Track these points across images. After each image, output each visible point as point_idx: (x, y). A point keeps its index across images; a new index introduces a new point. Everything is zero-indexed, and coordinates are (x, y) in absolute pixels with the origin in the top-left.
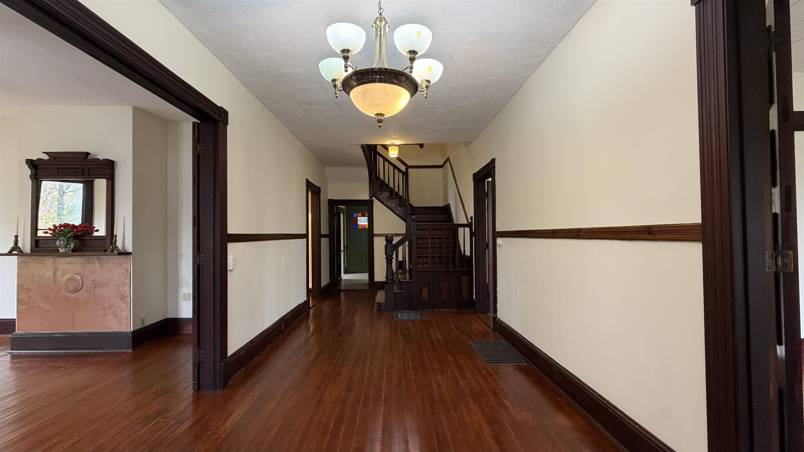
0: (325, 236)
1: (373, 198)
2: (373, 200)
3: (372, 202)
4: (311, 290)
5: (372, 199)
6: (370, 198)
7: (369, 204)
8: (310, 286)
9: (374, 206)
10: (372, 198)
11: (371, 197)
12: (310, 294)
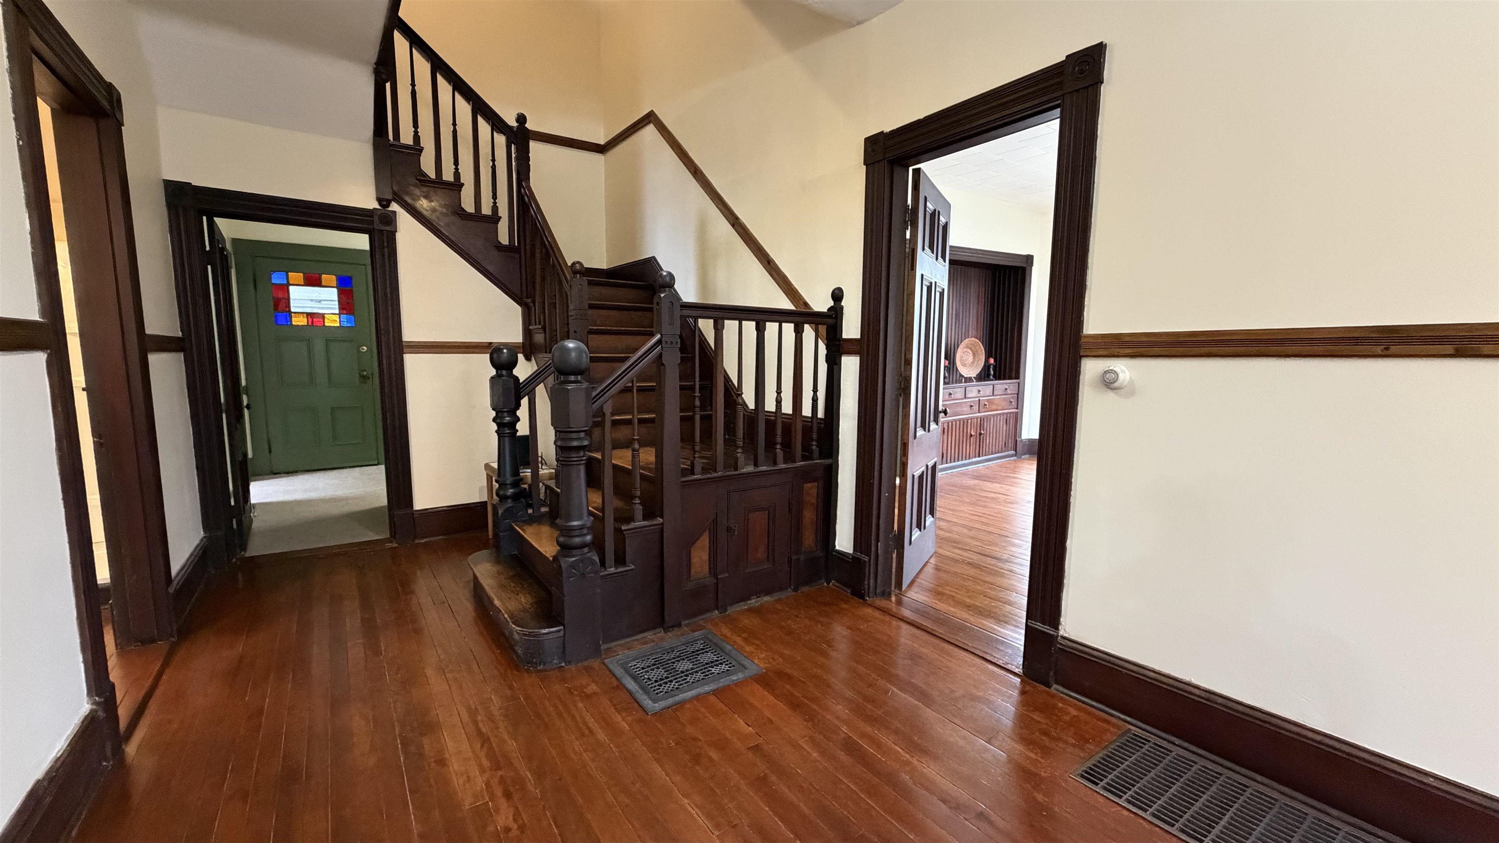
0: (164, 344)
1: (394, 207)
2: (394, 213)
3: (390, 220)
4: (106, 589)
5: (390, 209)
6: (380, 205)
7: (378, 226)
8: (103, 574)
9: (399, 236)
10: (388, 206)
11: (384, 203)
12: (105, 611)
